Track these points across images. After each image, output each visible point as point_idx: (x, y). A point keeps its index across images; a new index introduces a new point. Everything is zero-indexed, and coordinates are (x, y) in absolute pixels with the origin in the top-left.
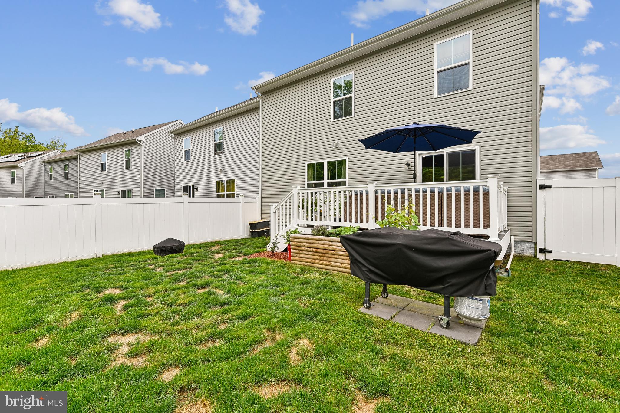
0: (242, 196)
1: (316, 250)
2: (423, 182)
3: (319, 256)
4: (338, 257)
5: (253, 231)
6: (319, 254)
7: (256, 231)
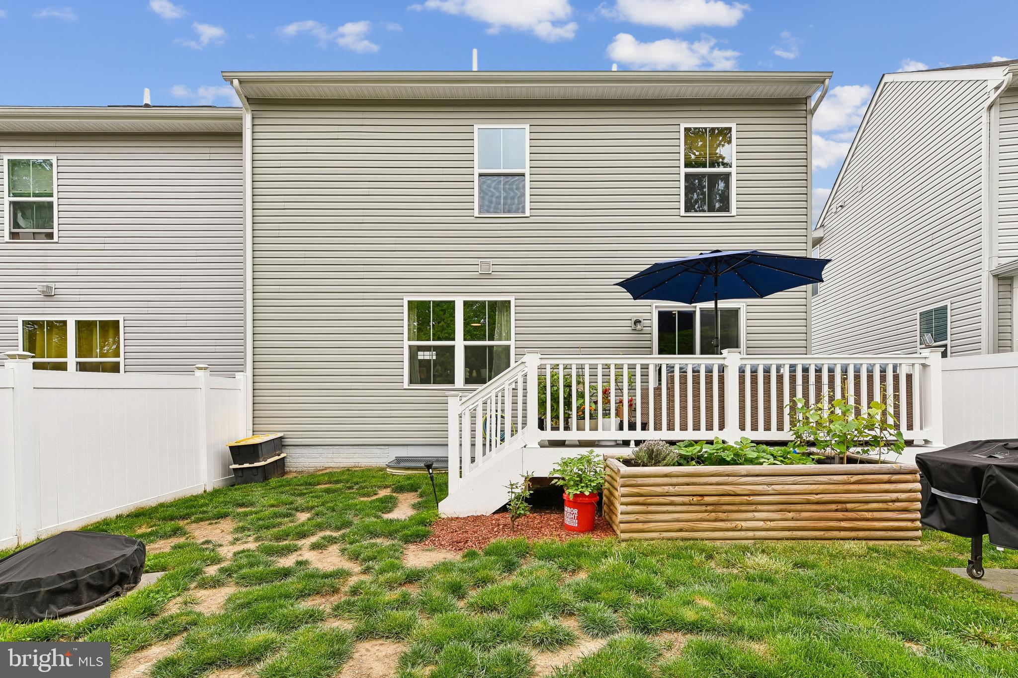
0: (205, 369)
1: (700, 498)
2: (659, 353)
3: (706, 511)
4: (756, 508)
5: (246, 465)
6: (704, 508)
7: (256, 464)
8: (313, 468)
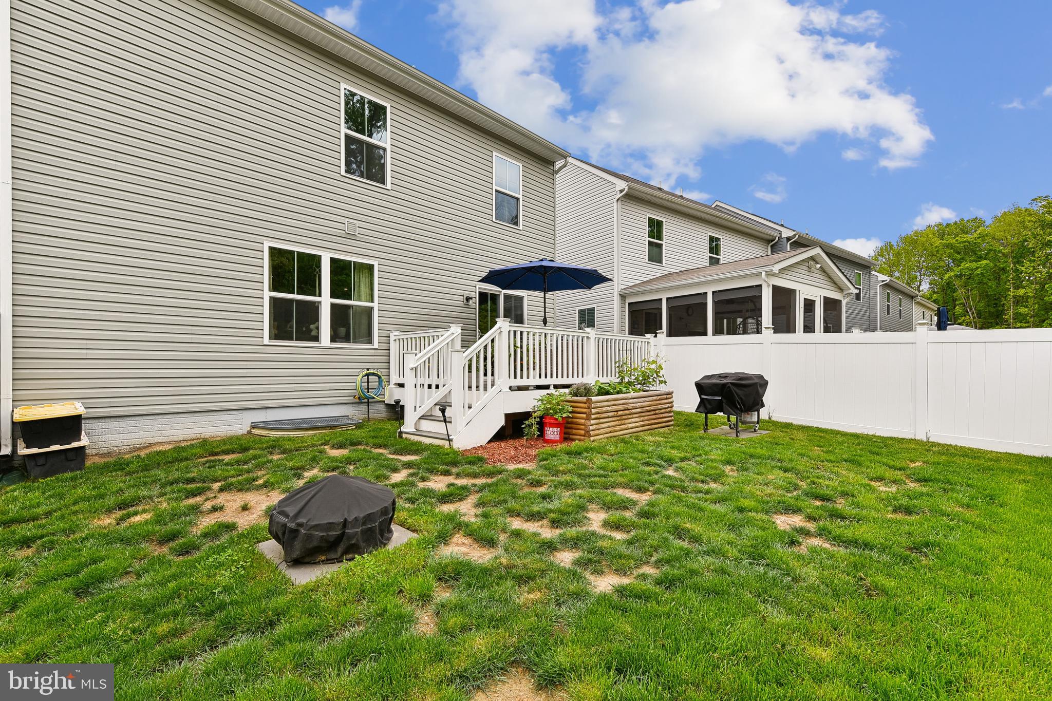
1: (616, 413)
8: (128, 447)
